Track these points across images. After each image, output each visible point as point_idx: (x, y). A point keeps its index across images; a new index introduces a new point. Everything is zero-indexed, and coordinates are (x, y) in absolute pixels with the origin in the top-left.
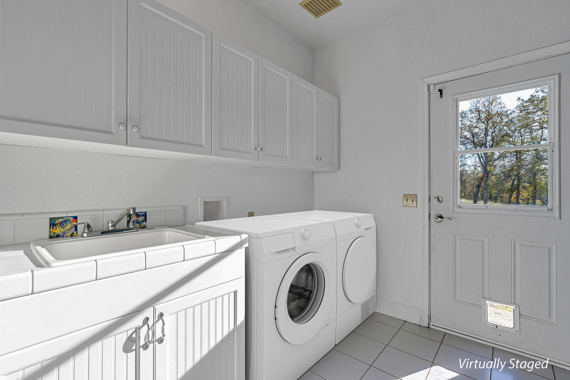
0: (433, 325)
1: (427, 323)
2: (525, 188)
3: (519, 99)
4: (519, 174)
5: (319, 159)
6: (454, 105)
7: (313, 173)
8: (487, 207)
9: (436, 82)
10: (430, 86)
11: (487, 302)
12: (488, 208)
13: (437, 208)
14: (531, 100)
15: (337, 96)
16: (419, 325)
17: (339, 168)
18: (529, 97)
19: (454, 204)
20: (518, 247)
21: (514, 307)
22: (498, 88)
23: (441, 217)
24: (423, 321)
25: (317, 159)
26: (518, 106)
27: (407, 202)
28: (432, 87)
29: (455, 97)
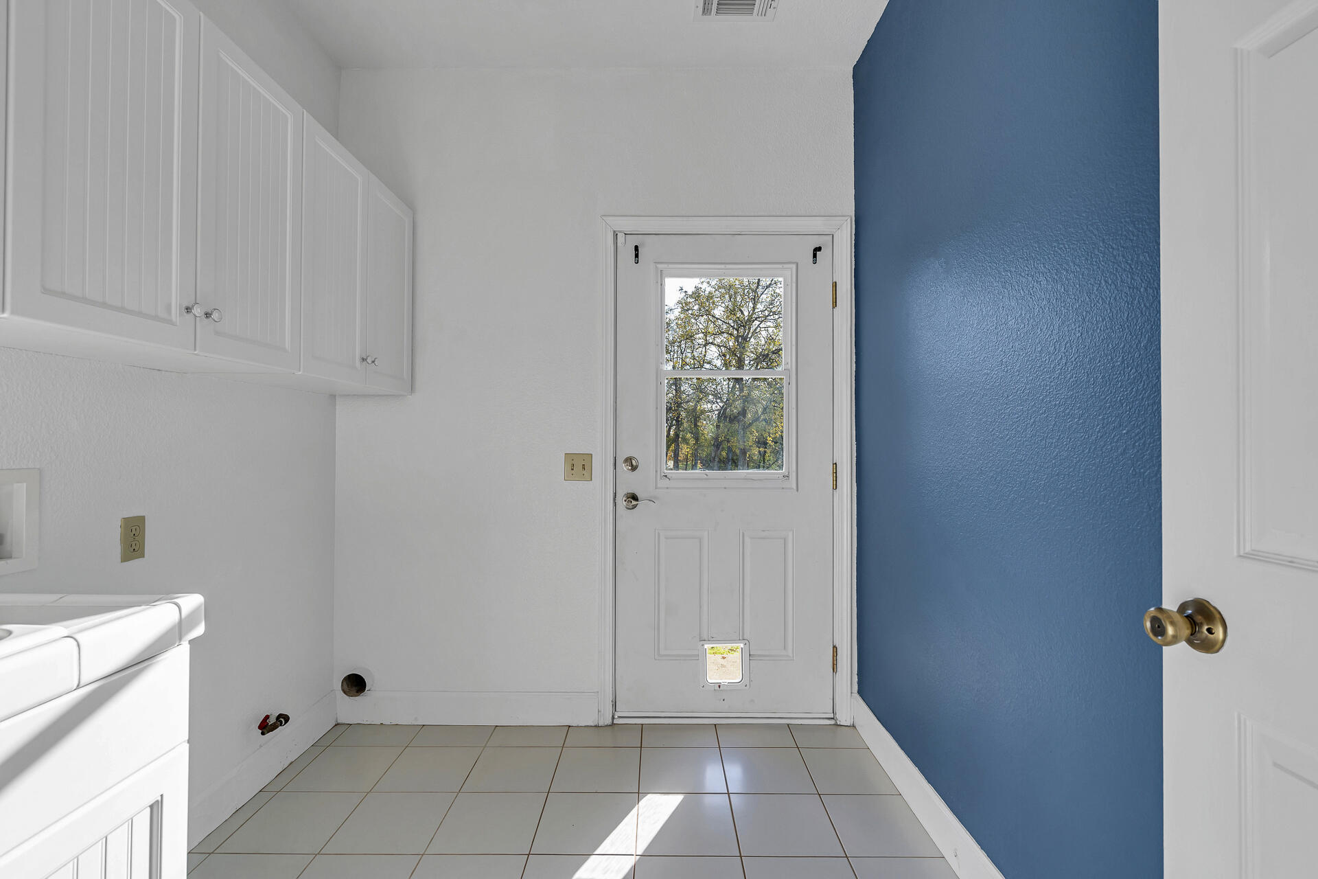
0: (619, 717)
1: (611, 716)
2: (685, 441)
3: (682, 289)
4: (678, 417)
5: (369, 360)
6: (657, 282)
7: (333, 397)
8: (707, 475)
9: (628, 230)
10: (617, 234)
11: (706, 646)
12: (707, 477)
13: (628, 482)
14: (696, 295)
15: (409, 204)
16: (596, 726)
17: (412, 389)
18: (694, 289)
19: (656, 471)
20: (747, 540)
21: (742, 645)
22: (723, 266)
23: (635, 498)
24: (603, 714)
25: (364, 360)
26: (679, 302)
27: (572, 470)
28: (621, 237)
29: (660, 266)
